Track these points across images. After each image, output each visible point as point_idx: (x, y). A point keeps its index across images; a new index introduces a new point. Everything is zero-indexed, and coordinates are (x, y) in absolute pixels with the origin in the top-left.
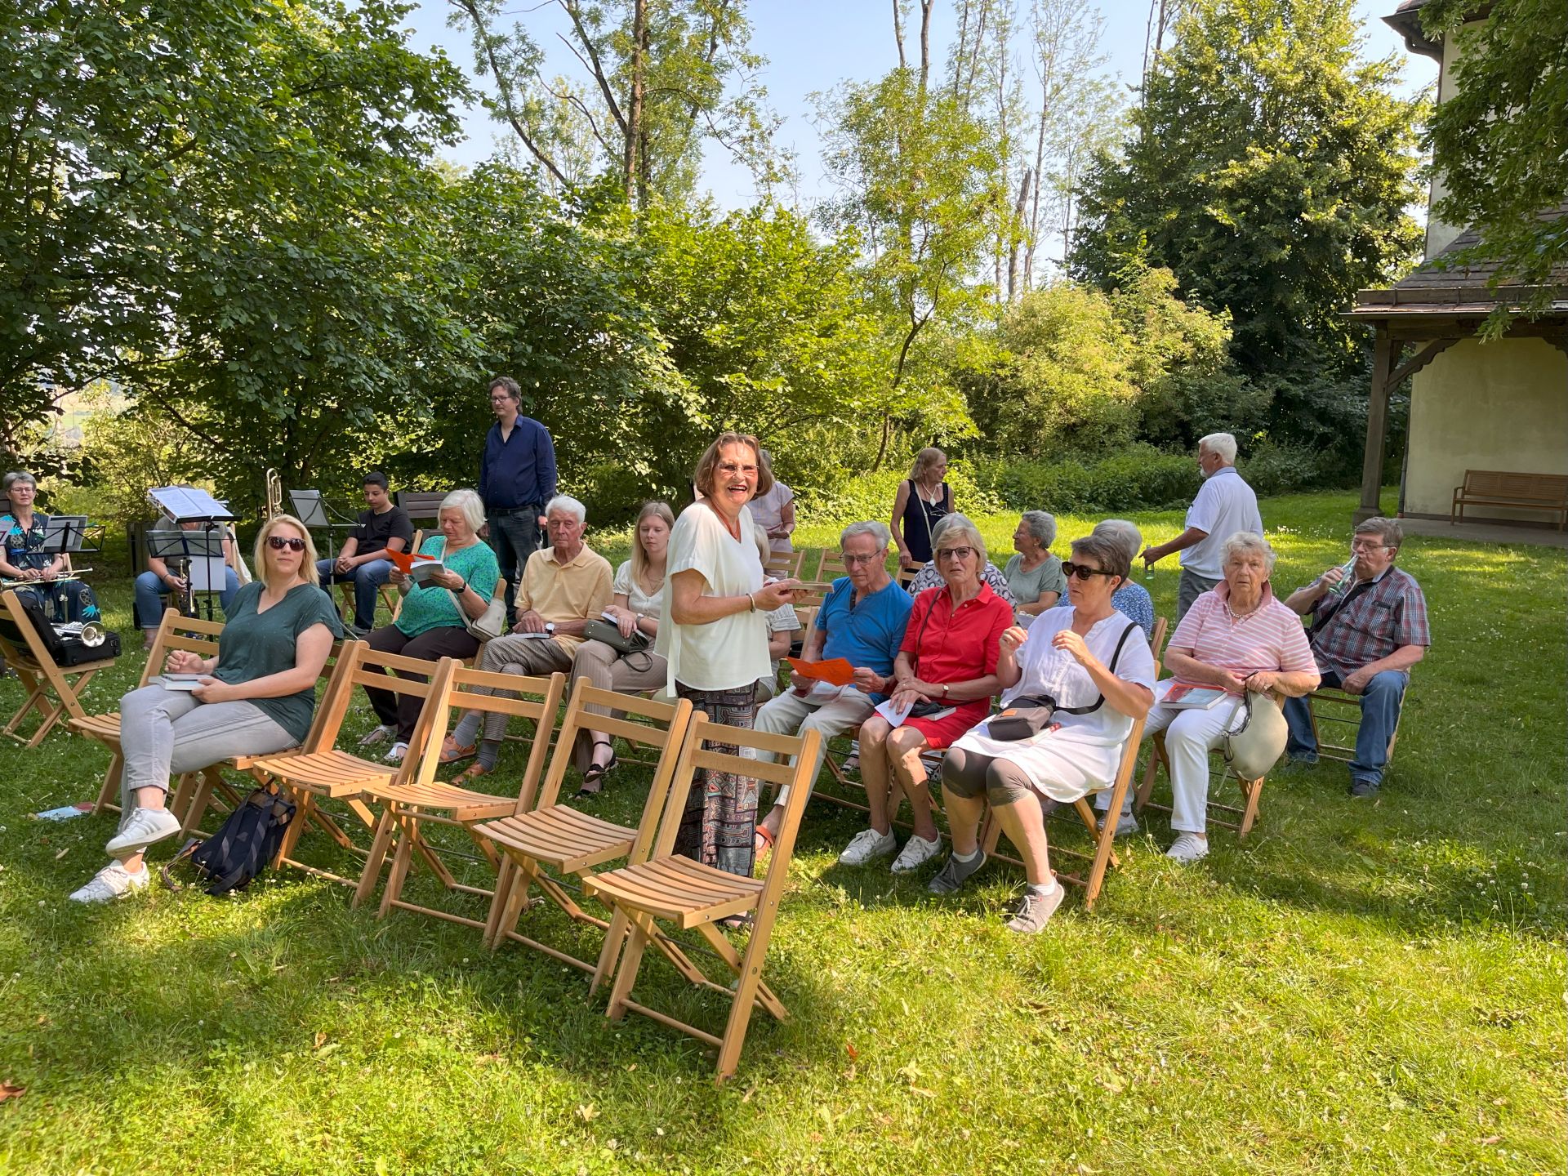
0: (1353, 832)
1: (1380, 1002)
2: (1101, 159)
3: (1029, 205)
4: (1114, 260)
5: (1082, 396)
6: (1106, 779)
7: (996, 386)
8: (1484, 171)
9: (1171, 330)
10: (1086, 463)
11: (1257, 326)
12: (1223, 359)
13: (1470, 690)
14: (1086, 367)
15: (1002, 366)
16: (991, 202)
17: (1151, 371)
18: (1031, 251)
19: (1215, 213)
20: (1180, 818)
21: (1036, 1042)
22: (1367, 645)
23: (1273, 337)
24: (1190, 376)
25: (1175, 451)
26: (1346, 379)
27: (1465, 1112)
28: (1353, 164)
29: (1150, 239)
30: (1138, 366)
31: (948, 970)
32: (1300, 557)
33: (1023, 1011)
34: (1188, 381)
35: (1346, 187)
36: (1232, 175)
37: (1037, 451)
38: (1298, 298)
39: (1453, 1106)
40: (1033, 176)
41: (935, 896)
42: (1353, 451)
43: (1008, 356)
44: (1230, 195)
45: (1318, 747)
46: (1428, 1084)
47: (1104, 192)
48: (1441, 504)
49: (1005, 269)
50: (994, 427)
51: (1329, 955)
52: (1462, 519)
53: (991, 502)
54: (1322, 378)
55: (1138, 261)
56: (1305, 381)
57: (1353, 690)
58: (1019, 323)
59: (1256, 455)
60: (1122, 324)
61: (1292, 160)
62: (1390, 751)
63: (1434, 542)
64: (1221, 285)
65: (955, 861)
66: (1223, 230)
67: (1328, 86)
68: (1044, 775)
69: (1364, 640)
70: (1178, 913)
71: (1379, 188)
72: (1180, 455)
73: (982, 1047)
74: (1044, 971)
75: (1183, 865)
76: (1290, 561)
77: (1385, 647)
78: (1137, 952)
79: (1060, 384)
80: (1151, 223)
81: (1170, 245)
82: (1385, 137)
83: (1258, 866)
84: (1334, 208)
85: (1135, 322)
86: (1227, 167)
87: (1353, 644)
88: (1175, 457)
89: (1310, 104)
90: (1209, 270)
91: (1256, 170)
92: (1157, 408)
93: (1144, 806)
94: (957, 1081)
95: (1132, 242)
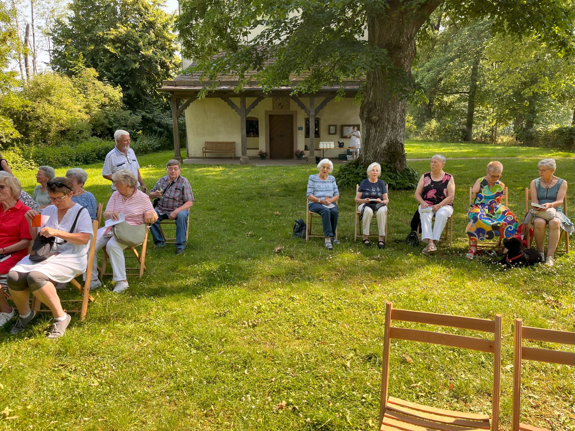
0: (177, 266)
1: (187, 320)
2: (58, 22)
3: (30, 38)
4: (71, 64)
5: (65, 119)
6: (82, 269)
7: (26, 115)
8: (194, 41)
9: (99, 93)
10: (72, 146)
11: (132, 92)
12: (121, 104)
13: (211, 212)
14: (66, 107)
15: (27, 107)
16: (10, 36)
17: (93, 109)
18: (35, 58)
19: (108, 48)
20: (116, 277)
21: (63, 379)
22: (175, 203)
23: (138, 96)
24: (109, 111)
25: (108, 139)
26: (165, 112)
27: (214, 347)
28: (156, 35)
29: (84, 56)
30: (87, 107)
31: (21, 364)
32: (157, 175)
33: (56, 369)
34: (109, 112)
35: (155, 43)
36: (113, 34)
37: (49, 142)
38: (144, 82)
39: (210, 346)
40: (30, 26)
41: (13, 335)
42: (170, 136)
43: (29, 103)
44: (113, 42)
45: (165, 241)
46: (202, 342)
47: (62, 36)
48: (199, 154)
49: (24, 65)
50: (27, 132)
51: (171, 310)
52: (206, 158)
53: (31, 164)
54: (157, 112)
55: (80, 65)
56: (152, 112)
57: (173, 219)
58: (32, 88)
59: (139, 140)
60: (78, 90)
61: (134, 31)
62: (187, 237)
63: (199, 166)
64: (116, 76)
65: (21, 318)
66: (113, 55)
67: (143, 5)
68: (53, 274)
69: (174, 202)
70: (118, 311)
71: (166, 45)
72: (110, 141)
73: (40, 390)
74: (64, 350)
75: (119, 294)
76: (154, 177)
77: (181, 203)
78: (103, 331)
79: (55, 114)
80: (84, 50)
81: (93, 59)
82: (165, 26)
83: (146, 286)
84: (151, 50)
85: (84, 89)
86: (110, 31)
87: (171, 203)
88: (108, 142)
89: (137, 11)
90: (110, 70)
91: (121, 33)
92: (98, 123)
93: (104, 275)
94: (29, 407)
95: (77, 57)
